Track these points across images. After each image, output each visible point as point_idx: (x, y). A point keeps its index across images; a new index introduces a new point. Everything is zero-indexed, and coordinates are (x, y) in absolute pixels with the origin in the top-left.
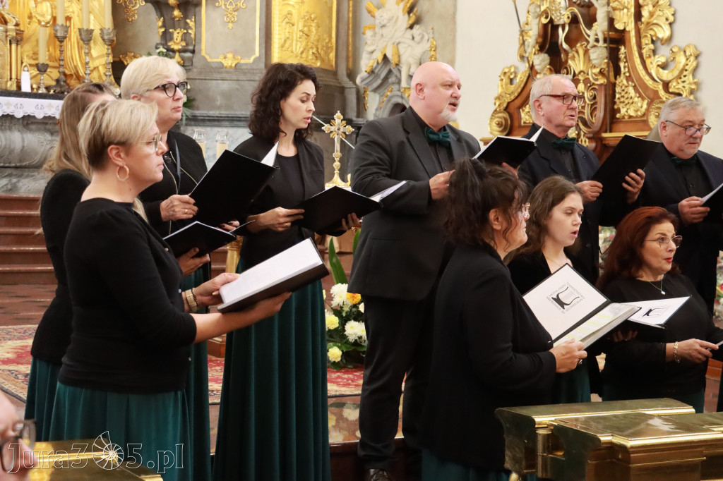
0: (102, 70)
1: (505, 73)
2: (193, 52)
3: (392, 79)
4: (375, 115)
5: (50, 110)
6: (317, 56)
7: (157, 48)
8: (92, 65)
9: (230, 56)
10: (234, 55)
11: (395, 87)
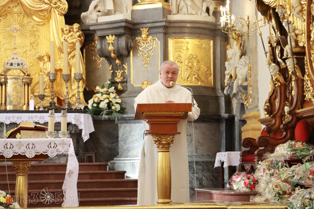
5: (36, 119)
6: (198, 79)
9: (145, 83)
10: (147, 82)
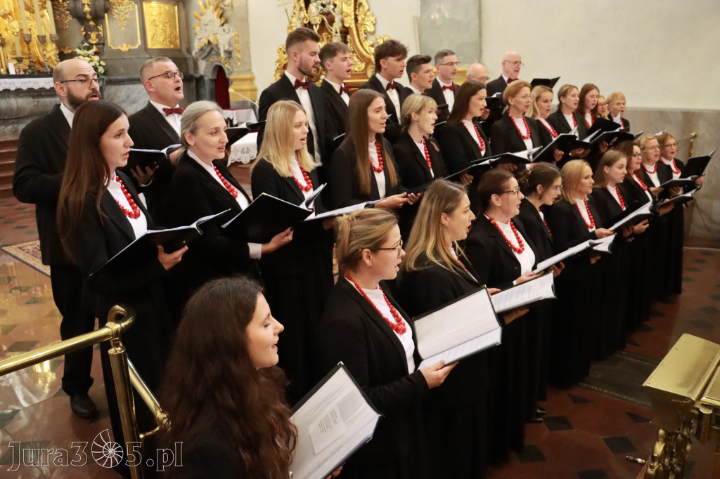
0: (53, 58)
1: (280, 49)
2: (104, 44)
3: (213, 52)
4: (204, 72)
5: (30, 84)
6: (171, 42)
7: (83, 43)
8: (48, 56)
9: (125, 45)
10: (127, 45)
11: (216, 57)
